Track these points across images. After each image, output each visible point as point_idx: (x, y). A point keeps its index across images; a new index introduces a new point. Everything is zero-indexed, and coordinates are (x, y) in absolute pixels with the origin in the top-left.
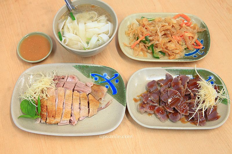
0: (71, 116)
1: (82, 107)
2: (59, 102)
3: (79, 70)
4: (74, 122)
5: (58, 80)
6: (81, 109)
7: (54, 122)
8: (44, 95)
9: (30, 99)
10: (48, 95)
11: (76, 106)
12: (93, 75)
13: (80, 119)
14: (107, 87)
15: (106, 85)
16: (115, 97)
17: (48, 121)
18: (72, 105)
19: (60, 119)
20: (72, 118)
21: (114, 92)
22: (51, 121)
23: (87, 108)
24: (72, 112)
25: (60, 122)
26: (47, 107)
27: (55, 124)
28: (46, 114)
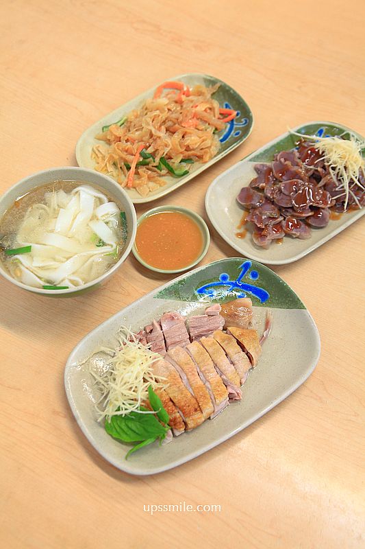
0: (226, 386)
1: (235, 357)
2: (189, 377)
3: (170, 298)
4: (238, 394)
5: (145, 340)
6: (235, 362)
7: (203, 420)
8: (153, 384)
9: (131, 409)
10: (159, 378)
11: (224, 362)
12: (200, 291)
13: (243, 381)
14: (242, 295)
16: (272, 305)
17: (191, 424)
18: (216, 366)
19: (212, 405)
20: (230, 390)
21: (262, 297)
22: (199, 421)
23: (243, 354)
24: (223, 379)
25: (214, 412)
26: (173, 402)
27: (205, 421)
28: (178, 415)
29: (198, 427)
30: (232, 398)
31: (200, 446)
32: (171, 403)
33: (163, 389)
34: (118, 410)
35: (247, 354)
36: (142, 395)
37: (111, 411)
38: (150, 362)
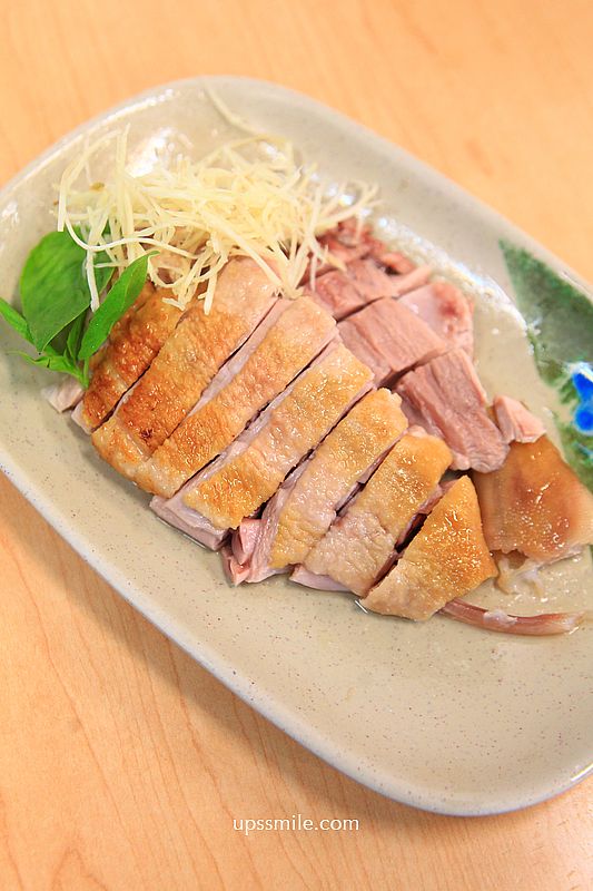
0: (259, 515)
1: (360, 518)
3: (521, 293)
4: (247, 564)
5: (355, 255)
6: (347, 526)
7: (129, 472)
8: (186, 280)
10: (209, 295)
11: (329, 481)
13: (299, 576)
17: (104, 436)
20: (249, 531)
22: (119, 456)
24: (273, 495)
28: (122, 387)
29: (104, 463)
35: (393, 563)
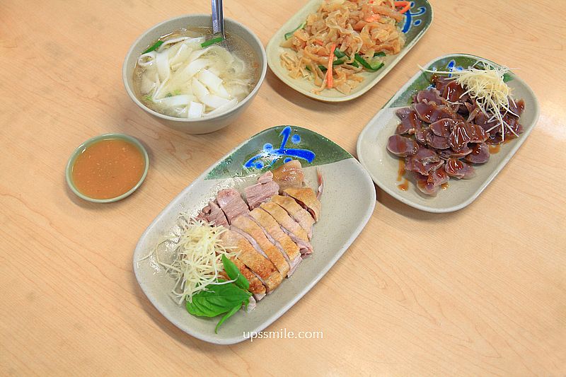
0: (296, 243)
1: (297, 216)
2: (258, 241)
3: (221, 176)
4: (308, 248)
6: (299, 220)
9: (211, 282)
10: (230, 248)
11: (288, 222)
12: (248, 165)
13: (310, 236)
14: (289, 160)
15: (284, 162)
16: (319, 162)
17: (271, 284)
18: (281, 226)
19: (287, 263)
20: (301, 246)
21: (308, 157)
22: (278, 280)
23: (304, 211)
24: (292, 238)
25: (290, 269)
26: (249, 268)
27: (283, 280)
28: (256, 279)
29: (278, 286)
30: (304, 254)
31: (285, 303)
32: (247, 270)
33: (236, 258)
34: (197, 286)
35: (308, 210)
36: (217, 267)
37: (189, 290)
38: (217, 234)
